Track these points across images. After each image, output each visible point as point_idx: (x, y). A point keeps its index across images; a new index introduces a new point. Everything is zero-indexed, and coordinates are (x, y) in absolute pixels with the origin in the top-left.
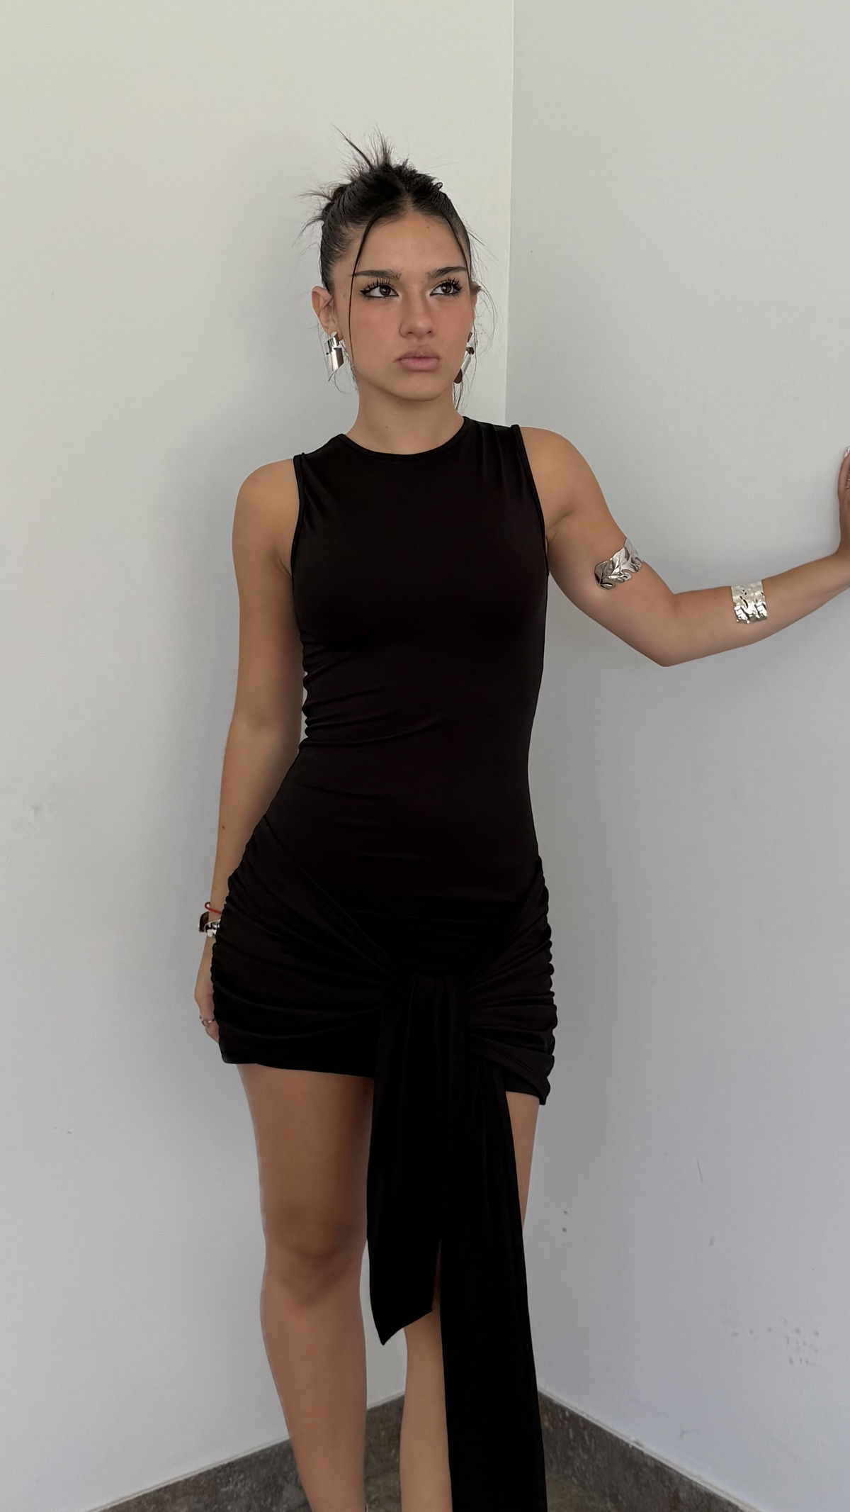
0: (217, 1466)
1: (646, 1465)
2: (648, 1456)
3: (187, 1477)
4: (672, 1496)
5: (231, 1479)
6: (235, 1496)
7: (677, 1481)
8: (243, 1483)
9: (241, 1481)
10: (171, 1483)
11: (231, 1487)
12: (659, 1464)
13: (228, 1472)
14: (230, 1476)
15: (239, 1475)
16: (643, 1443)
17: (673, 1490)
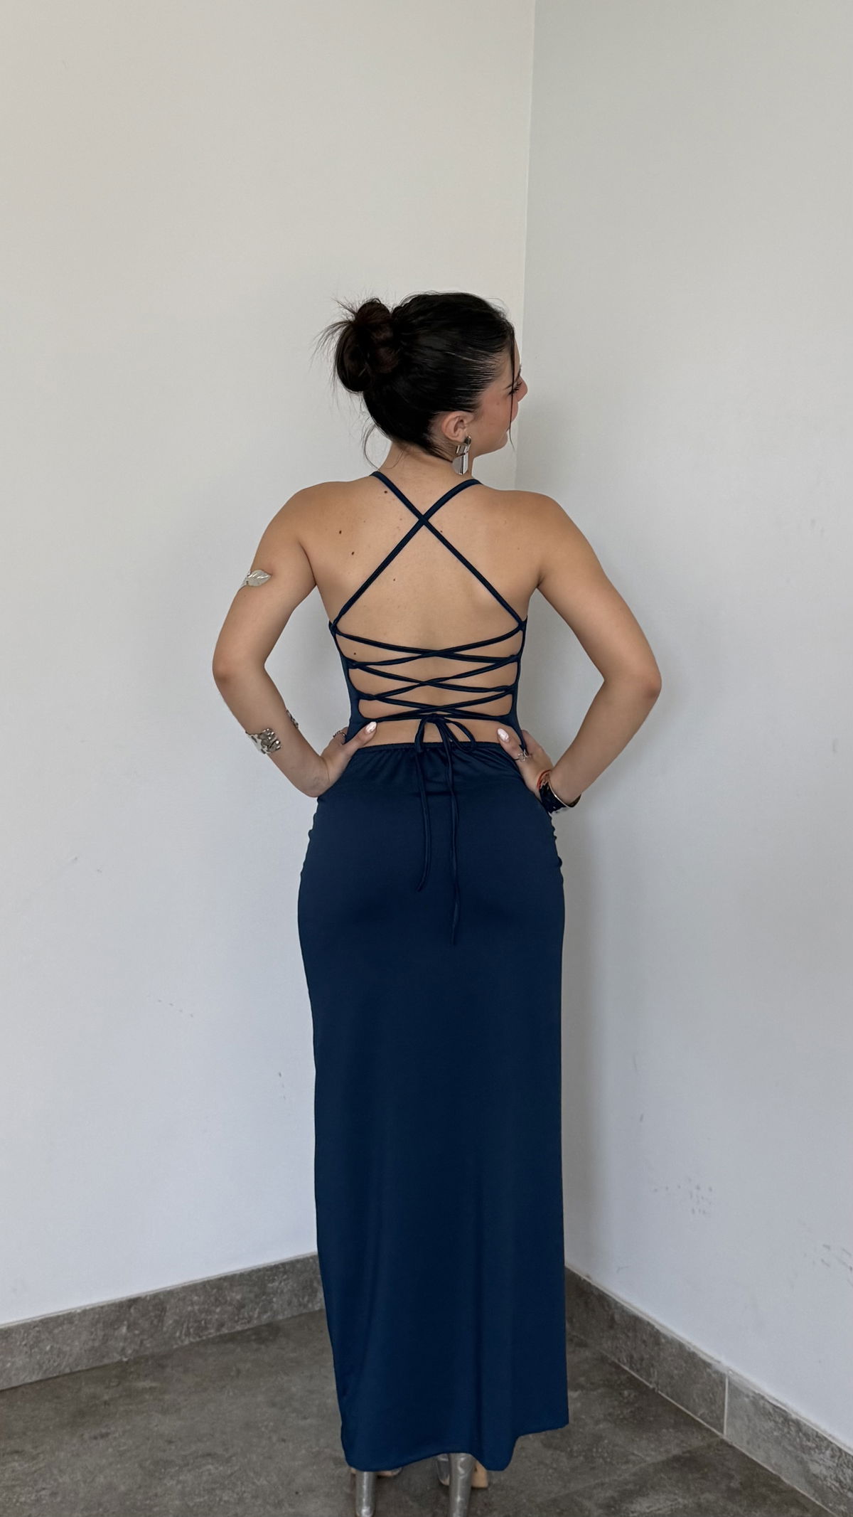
0: (265, 1266)
1: (592, 1293)
2: (594, 1287)
3: (242, 1271)
4: (609, 1318)
5: (276, 1278)
6: (279, 1291)
7: (613, 1306)
8: (286, 1282)
9: (285, 1280)
10: (229, 1274)
11: (276, 1284)
12: (601, 1294)
13: (274, 1271)
14: (275, 1275)
15: (282, 1277)
17: (610, 1313)
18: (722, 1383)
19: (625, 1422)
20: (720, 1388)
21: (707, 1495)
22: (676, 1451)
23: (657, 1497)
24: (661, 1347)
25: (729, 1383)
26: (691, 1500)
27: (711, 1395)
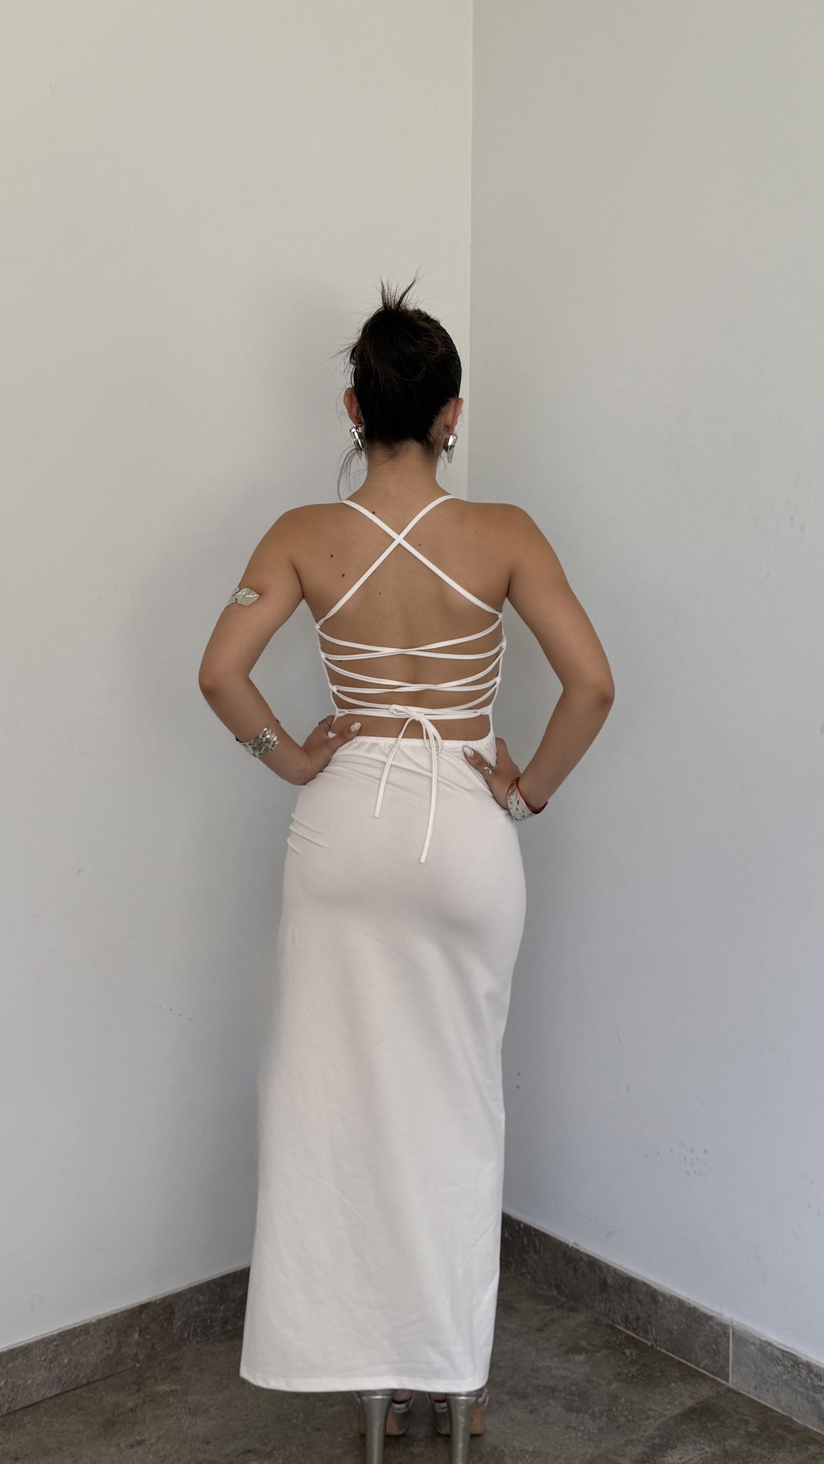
1: (582, 1259)
2: (583, 1253)
4: (601, 1282)
7: (605, 1270)
12: (592, 1259)
16: (578, 1243)
17: (602, 1277)
18: (726, 1334)
19: (635, 1380)
20: (725, 1339)
21: (729, 1441)
22: (689, 1403)
23: (684, 1448)
24: (659, 1305)
25: (733, 1333)
26: (717, 1448)
27: (714, 1347)
